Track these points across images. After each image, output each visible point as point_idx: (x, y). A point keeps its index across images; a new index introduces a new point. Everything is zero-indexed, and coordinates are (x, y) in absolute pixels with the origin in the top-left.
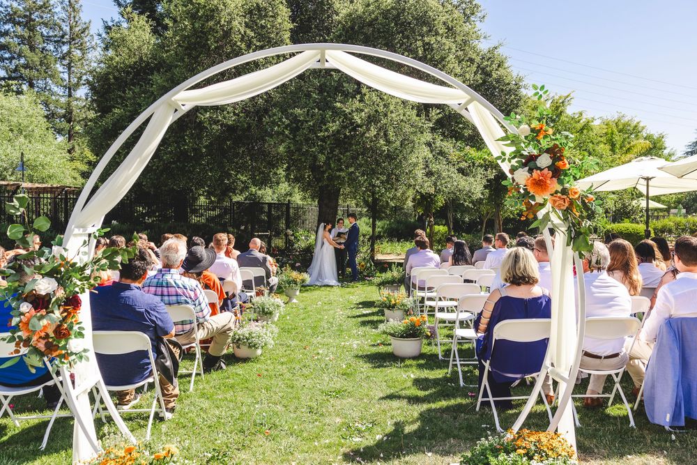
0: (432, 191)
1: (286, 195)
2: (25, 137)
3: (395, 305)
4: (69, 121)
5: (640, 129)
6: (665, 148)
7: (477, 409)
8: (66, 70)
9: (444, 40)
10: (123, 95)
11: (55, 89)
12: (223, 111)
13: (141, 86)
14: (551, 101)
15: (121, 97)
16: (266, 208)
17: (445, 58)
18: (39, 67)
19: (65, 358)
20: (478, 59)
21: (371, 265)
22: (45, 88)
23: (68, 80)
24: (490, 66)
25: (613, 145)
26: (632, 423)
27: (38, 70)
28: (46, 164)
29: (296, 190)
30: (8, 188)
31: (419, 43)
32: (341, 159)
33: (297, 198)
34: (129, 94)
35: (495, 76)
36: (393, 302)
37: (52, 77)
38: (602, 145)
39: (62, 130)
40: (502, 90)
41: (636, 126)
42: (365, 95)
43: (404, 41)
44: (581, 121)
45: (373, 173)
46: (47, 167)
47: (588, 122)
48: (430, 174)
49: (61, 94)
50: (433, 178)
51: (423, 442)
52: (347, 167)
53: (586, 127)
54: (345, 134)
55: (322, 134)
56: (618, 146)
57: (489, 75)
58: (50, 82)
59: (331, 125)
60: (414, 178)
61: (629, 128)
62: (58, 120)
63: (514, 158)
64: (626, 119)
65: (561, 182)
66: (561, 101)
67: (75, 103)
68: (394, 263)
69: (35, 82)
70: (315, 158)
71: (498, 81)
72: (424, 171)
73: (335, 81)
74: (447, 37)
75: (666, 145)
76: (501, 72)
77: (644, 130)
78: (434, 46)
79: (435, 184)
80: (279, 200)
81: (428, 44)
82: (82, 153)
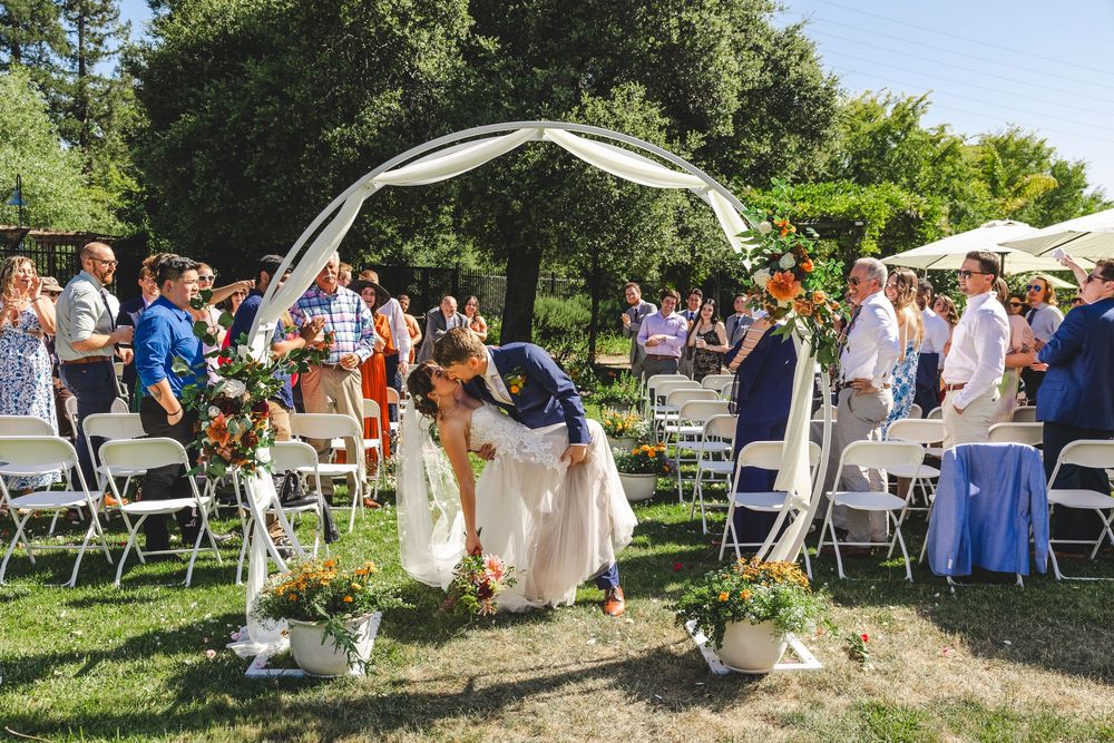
0: (687, 258)
1: (451, 253)
2: (15, 145)
3: (623, 430)
4: (81, 117)
5: (1045, 153)
6: (1085, 187)
7: (720, 558)
8: (75, 29)
9: (713, 18)
10: (199, 92)
11: (56, 60)
12: (362, 125)
13: (229, 78)
14: (894, 105)
15: (194, 95)
16: (418, 276)
17: (714, 45)
18: (30, 22)
19: (251, 469)
20: (768, 47)
21: (589, 371)
22: (40, 58)
23: (78, 45)
24: (786, 59)
25: (994, 182)
26: (909, 575)
27: (26, 27)
28: (51, 193)
29: (470, 247)
30: (10, 236)
31: (674, 22)
32: (547, 207)
33: (470, 260)
34: (208, 91)
35: (793, 75)
36: (620, 427)
37: (52, 40)
38: (975, 183)
39: (71, 132)
40: (805, 98)
41: (1038, 148)
42: (586, 106)
43: (649, 18)
44: (942, 141)
45: (595, 231)
46: (52, 198)
47: (955, 142)
48: (683, 233)
49: (67, 69)
50: (690, 239)
51: (648, 589)
52: (557, 221)
53: (952, 150)
54: (553, 169)
55: (517, 167)
56: (1002, 183)
57: (784, 72)
58: (48, 48)
59: (531, 153)
60: (659, 238)
61: (1025, 150)
62: (61, 115)
63: (755, 256)
64: (1022, 135)
65: (805, 286)
66: (910, 106)
67: (91, 86)
68: (625, 370)
69: (22, 49)
70: (507, 206)
71: (799, 83)
72: (675, 229)
73: (539, 83)
74: (718, 13)
75: (1088, 180)
76: (805, 68)
77: (1052, 155)
78: (697, 26)
79: (692, 251)
80: (438, 262)
81: (688, 23)
82: (104, 173)
